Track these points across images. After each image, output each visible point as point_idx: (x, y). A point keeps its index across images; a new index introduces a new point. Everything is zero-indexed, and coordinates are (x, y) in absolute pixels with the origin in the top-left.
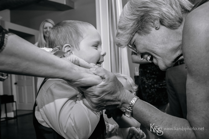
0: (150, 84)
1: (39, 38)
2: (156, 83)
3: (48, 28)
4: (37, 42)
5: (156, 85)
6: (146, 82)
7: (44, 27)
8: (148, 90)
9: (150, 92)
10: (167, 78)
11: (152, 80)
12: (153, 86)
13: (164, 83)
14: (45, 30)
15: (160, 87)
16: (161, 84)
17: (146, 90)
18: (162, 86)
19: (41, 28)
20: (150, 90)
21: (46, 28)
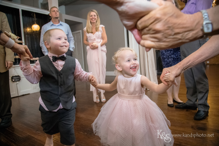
0: (168, 55)
1: (87, 24)
2: (173, 54)
3: (93, 16)
4: (85, 27)
5: (172, 56)
6: (165, 54)
7: (91, 15)
8: (167, 59)
9: (168, 61)
10: (181, 50)
11: (169, 52)
12: (170, 57)
13: (179, 54)
14: (91, 17)
15: (176, 57)
16: (177, 55)
17: (165, 59)
18: (177, 56)
19: (88, 16)
20: (168, 59)
21: (92, 16)
